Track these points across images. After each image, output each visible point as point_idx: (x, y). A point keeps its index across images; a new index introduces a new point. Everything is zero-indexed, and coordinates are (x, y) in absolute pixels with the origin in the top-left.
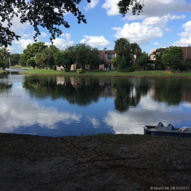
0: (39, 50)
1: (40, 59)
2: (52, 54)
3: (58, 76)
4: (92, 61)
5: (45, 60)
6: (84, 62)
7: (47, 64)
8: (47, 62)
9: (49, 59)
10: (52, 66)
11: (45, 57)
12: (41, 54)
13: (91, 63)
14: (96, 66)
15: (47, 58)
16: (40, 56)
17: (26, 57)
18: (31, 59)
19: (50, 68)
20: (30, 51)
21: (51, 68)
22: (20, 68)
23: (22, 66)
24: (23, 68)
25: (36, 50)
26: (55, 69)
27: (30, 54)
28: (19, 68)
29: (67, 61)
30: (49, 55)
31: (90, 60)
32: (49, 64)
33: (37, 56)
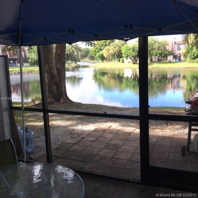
0: (107, 44)
1: (109, 52)
2: (120, 47)
3: (126, 68)
4: (160, 52)
6: (151, 54)
8: (115, 55)
9: (117, 52)
11: (113, 50)
14: (164, 58)
15: (115, 52)
16: (109, 49)
17: (95, 51)
18: (101, 52)
20: (99, 45)
21: (119, 61)
22: (89, 62)
26: (123, 62)
27: (99, 48)
30: (117, 49)
32: (117, 57)
33: (106, 50)
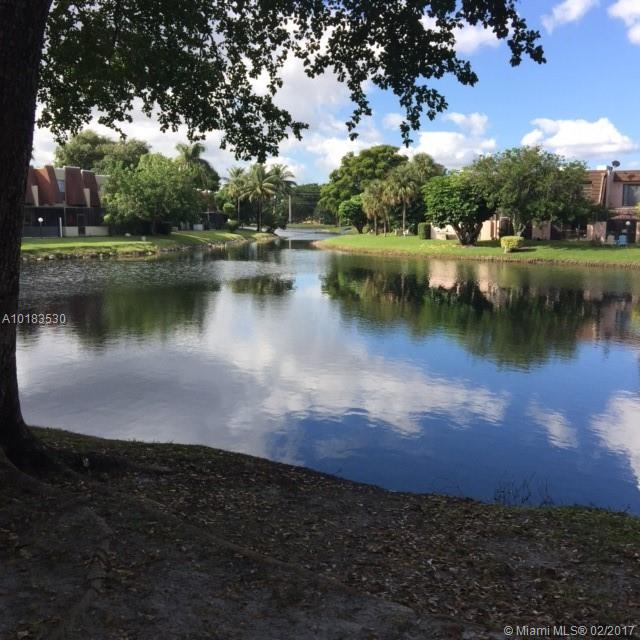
0: (377, 171)
1: (380, 200)
2: (420, 184)
3: (435, 257)
4: (560, 208)
5: (397, 205)
6: (529, 212)
7: (401, 218)
8: (400, 212)
9: (411, 199)
10: (416, 227)
11: (396, 195)
12: (384, 184)
13: (554, 218)
14: (573, 228)
16: (382, 190)
17: (337, 195)
18: (353, 200)
19: (410, 231)
20: (350, 174)
21: (415, 232)
22: (318, 230)
23: (326, 223)
24: (328, 231)
25: (370, 170)
26: (428, 235)
27: (351, 185)
28: (316, 228)
29: (468, 207)
30: (408, 189)
31: (553, 204)
32: (407, 219)
33: (370, 192)
